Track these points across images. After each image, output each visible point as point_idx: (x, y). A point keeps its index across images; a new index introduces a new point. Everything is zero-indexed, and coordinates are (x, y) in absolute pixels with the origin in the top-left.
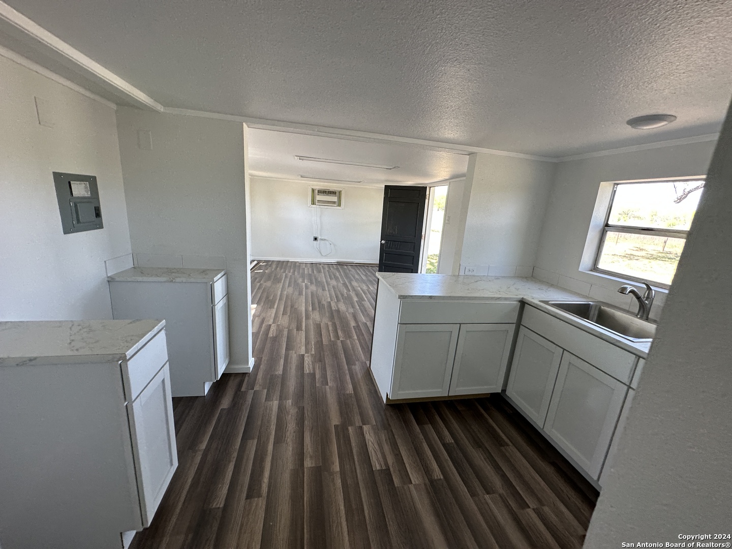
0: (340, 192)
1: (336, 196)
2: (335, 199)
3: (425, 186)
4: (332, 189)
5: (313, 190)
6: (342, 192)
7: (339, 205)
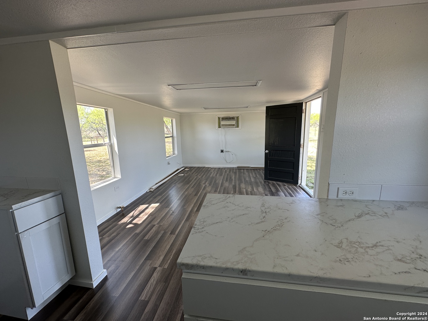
0: (238, 118)
1: (234, 120)
2: (234, 122)
3: (301, 102)
4: (231, 116)
5: (219, 118)
6: (239, 117)
7: (238, 126)
